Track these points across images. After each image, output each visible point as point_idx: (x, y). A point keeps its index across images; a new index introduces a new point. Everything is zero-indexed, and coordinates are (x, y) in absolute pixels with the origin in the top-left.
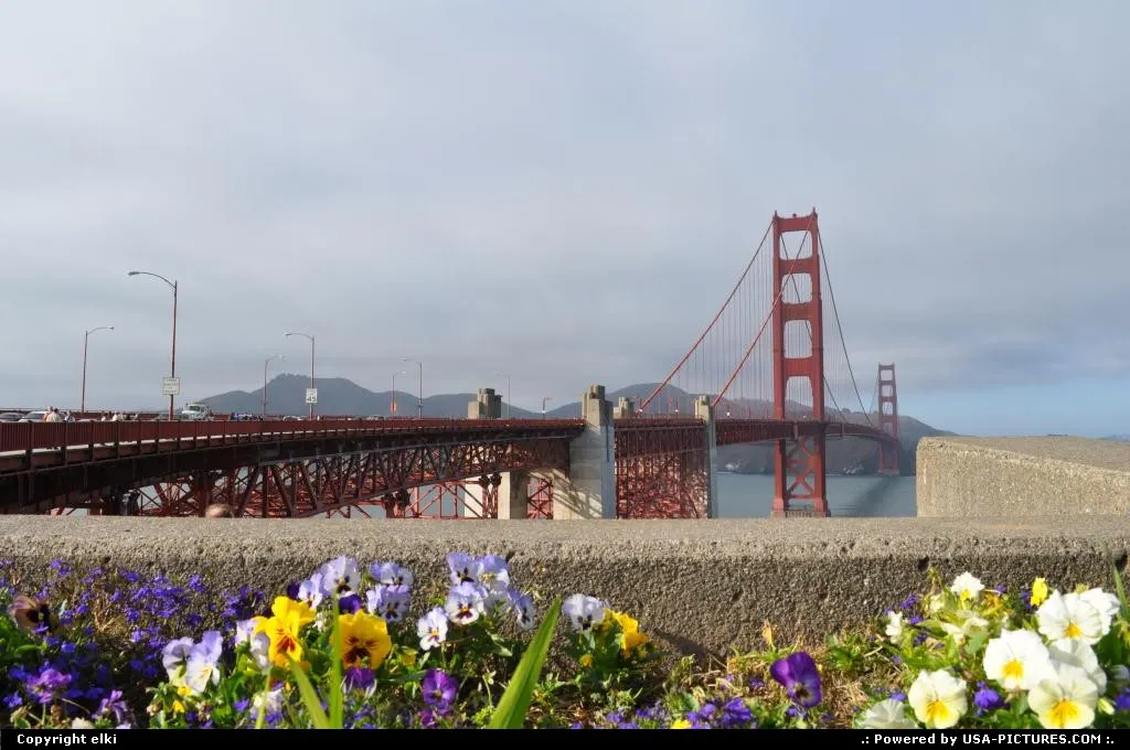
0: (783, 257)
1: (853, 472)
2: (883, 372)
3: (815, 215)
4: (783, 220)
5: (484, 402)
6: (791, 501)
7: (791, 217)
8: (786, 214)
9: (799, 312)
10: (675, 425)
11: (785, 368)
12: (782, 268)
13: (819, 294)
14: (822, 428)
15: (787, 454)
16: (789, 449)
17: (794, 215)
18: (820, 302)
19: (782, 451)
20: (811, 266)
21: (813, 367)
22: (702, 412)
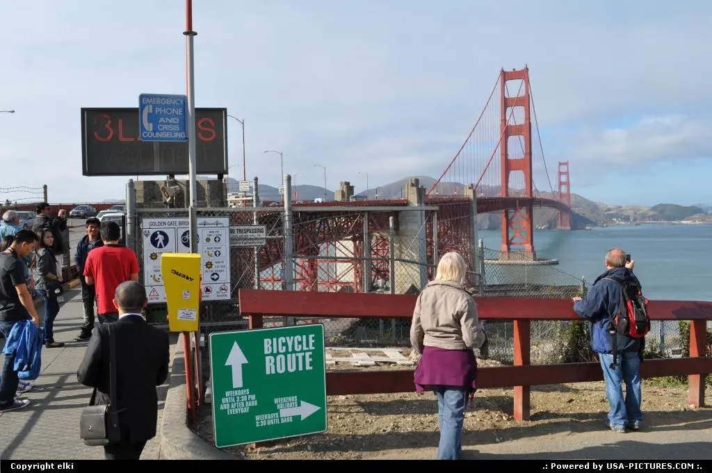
0: (506, 96)
1: (542, 228)
2: (561, 167)
3: (527, 69)
4: (507, 72)
5: (345, 190)
6: (512, 247)
7: (512, 70)
8: (508, 69)
9: (517, 130)
10: (455, 202)
11: (508, 166)
12: (506, 103)
13: (530, 119)
14: (530, 203)
15: (509, 218)
16: (510, 216)
17: (514, 69)
18: (530, 123)
19: (507, 216)
20: (525, 101)
21: (526, 164)
22: (469, 194)
